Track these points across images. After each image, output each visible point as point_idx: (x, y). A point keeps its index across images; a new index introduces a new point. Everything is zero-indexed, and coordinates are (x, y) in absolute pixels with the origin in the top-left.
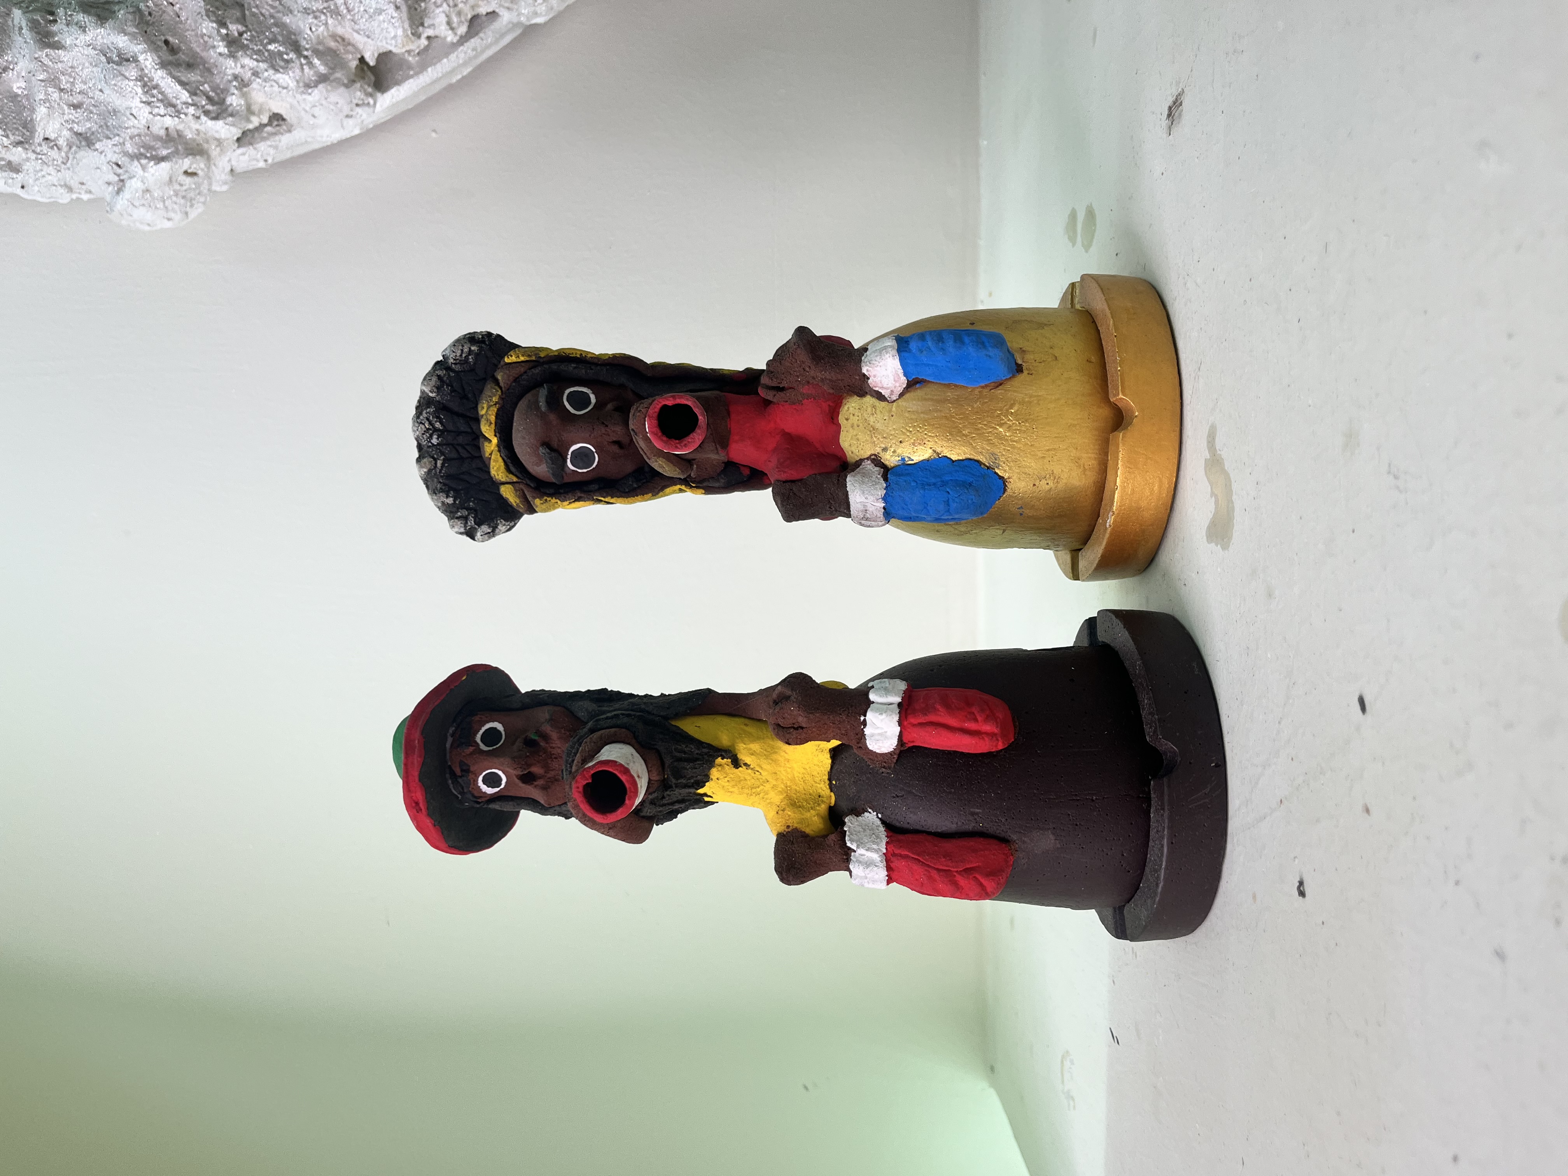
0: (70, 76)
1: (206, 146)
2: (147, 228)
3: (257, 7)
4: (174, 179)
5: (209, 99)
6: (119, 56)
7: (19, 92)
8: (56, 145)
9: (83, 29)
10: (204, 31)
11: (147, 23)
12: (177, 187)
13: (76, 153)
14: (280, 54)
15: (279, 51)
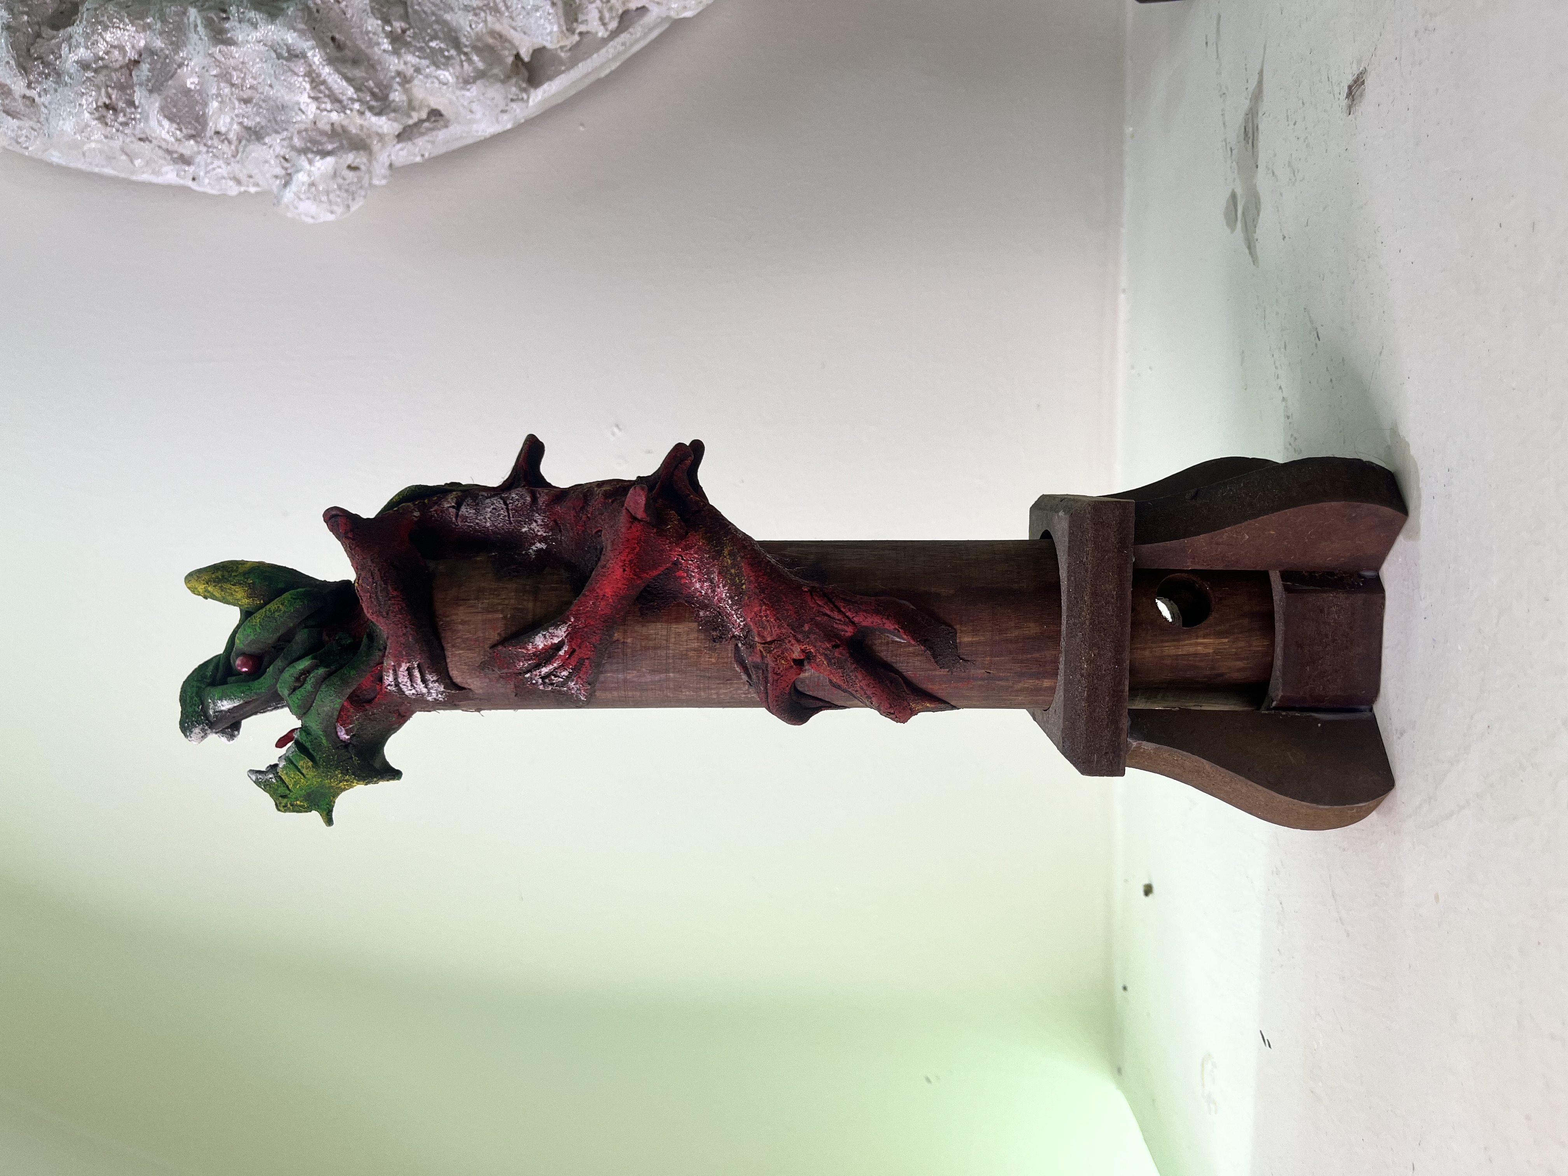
0: (241, 72)
1: (368, 141)
2: (311, 221)
3: (419, 4)
4: (338, 174)
5: (374, 95)
6: (289, 51)
7: (193, 87)
8: (226, 139)
9: (255, 26)
10: (370, 28)
11: (315, 20)
12: (340, 181)
13: (245, 146)
14: (441, 50)
15: (440, 48)
